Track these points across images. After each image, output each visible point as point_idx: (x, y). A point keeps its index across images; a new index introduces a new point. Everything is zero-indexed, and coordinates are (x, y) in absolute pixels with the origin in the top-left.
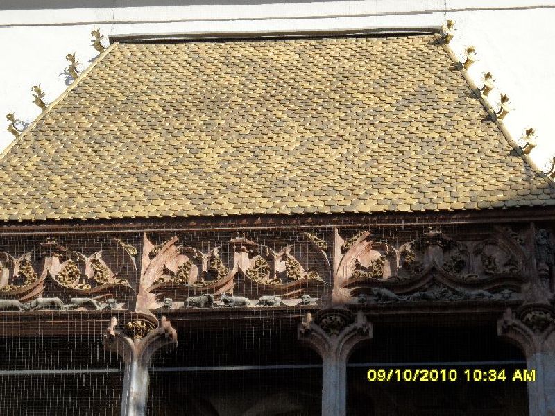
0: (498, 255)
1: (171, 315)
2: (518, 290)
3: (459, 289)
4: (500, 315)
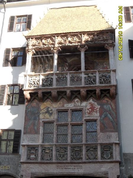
0: (105, 37)
1: (60, 47)
2: (107, 41)
3: (100, 41)
4: (105, 45)
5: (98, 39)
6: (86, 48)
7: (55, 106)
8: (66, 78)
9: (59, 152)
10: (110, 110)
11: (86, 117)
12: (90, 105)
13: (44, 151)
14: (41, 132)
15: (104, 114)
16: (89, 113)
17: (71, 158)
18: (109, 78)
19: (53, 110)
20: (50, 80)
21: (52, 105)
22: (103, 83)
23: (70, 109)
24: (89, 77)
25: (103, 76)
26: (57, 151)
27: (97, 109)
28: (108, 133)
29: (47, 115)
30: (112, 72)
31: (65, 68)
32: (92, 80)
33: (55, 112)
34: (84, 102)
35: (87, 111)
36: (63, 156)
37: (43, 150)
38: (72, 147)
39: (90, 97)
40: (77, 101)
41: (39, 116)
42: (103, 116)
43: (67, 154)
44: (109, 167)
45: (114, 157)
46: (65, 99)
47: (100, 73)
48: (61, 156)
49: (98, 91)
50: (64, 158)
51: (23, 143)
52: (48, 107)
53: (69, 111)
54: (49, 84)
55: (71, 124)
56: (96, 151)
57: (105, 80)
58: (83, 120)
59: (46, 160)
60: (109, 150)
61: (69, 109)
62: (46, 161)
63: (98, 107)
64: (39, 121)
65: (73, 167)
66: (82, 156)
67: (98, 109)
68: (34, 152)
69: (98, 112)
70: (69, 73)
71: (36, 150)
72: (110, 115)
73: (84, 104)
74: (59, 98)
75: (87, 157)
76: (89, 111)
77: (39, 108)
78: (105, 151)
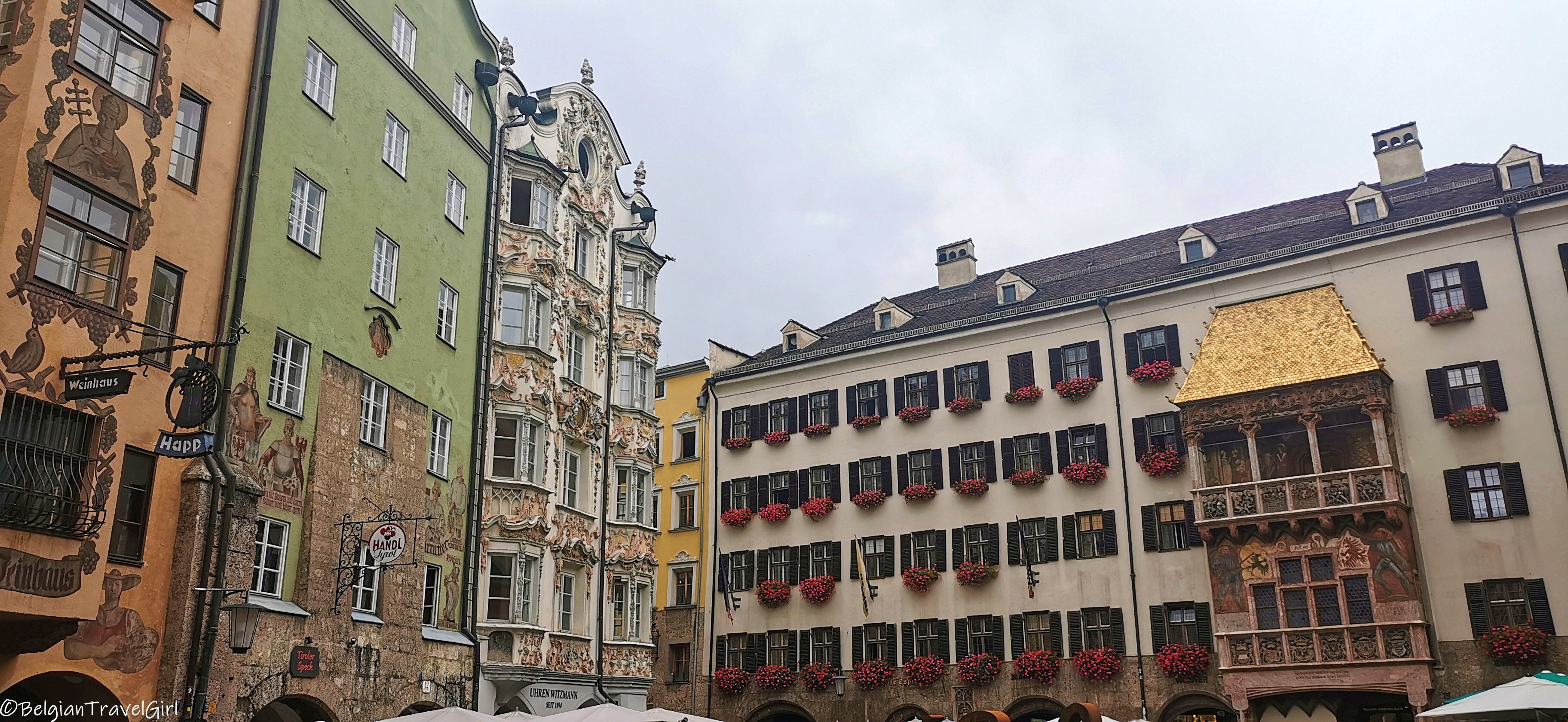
0: (1358, 389)
2: (1365, 398)
3: (1347, 401)
4: (1361, 408)
5: (1343, 396)
6: (1317, 419)
7: (1270, 553)
8: (1284, 492)
9: (1295, 645)
10: (1393, 554)
11: (1341, 571)
12: (1346, 545)
13: (1264, 644)
14: (1250, 608)
15: (1380, 562)
16: (1347, 563)
17: (1323, 656)
18: (1379, 487)
19: (1268, 559)
20: (1250, 500)
21: (1263, 548)
22: (1366, 500)
23: (1303, 557)
24: (1332, 486)
25: (1364, 483)
26: (1292, 643)
27: (1363, 552)
28: (1394, 603)
29: (1257, 571)
30: (1384, 472)
31: (1278, 455)
32: (1340, 493)
33: (1274, 564)
34: (1333, 539)
35: (1341, 558)
36: (1306, 653)
37: (1263, 642)
38: (1319, 635)
39: (1344, 528)
40: (1316, 538)
41: (1240, 574)
42: (1379, 567)
43: (1312, 649)
44: (1406, 674)
45: (1415, 652)
46: (1290, 534)
47: (1356, 477)
48: (1300, 652)
49: (1357, 516)
50: (1307, 657)
51: (1217, 631)
52: (1257, 556)
53: (1303, 560)
54: (1249, 509)
55: (1311, 587)
56: (1374, 641)
57: (1371, 491)
58: (1337, 578)
59: (1272, 663)
60: (1401, 637)
61: (1301, 557)
62: (1272, 666)
63: (1365, 548)
64: (1241, 586)
65: (1330, 674)
66: (1344, 652)
67: (1366, 553)
68: (1244, 648)
69: (1367, 558)
70: (1287, 482)
71: (1248, 644)
72: (1395, 564)
73: (1333, 543)
74: (1277, 535)
75: (1355, 653)
76: (1347, 558)
77: (1237, 556)
78: (1395, 640)
